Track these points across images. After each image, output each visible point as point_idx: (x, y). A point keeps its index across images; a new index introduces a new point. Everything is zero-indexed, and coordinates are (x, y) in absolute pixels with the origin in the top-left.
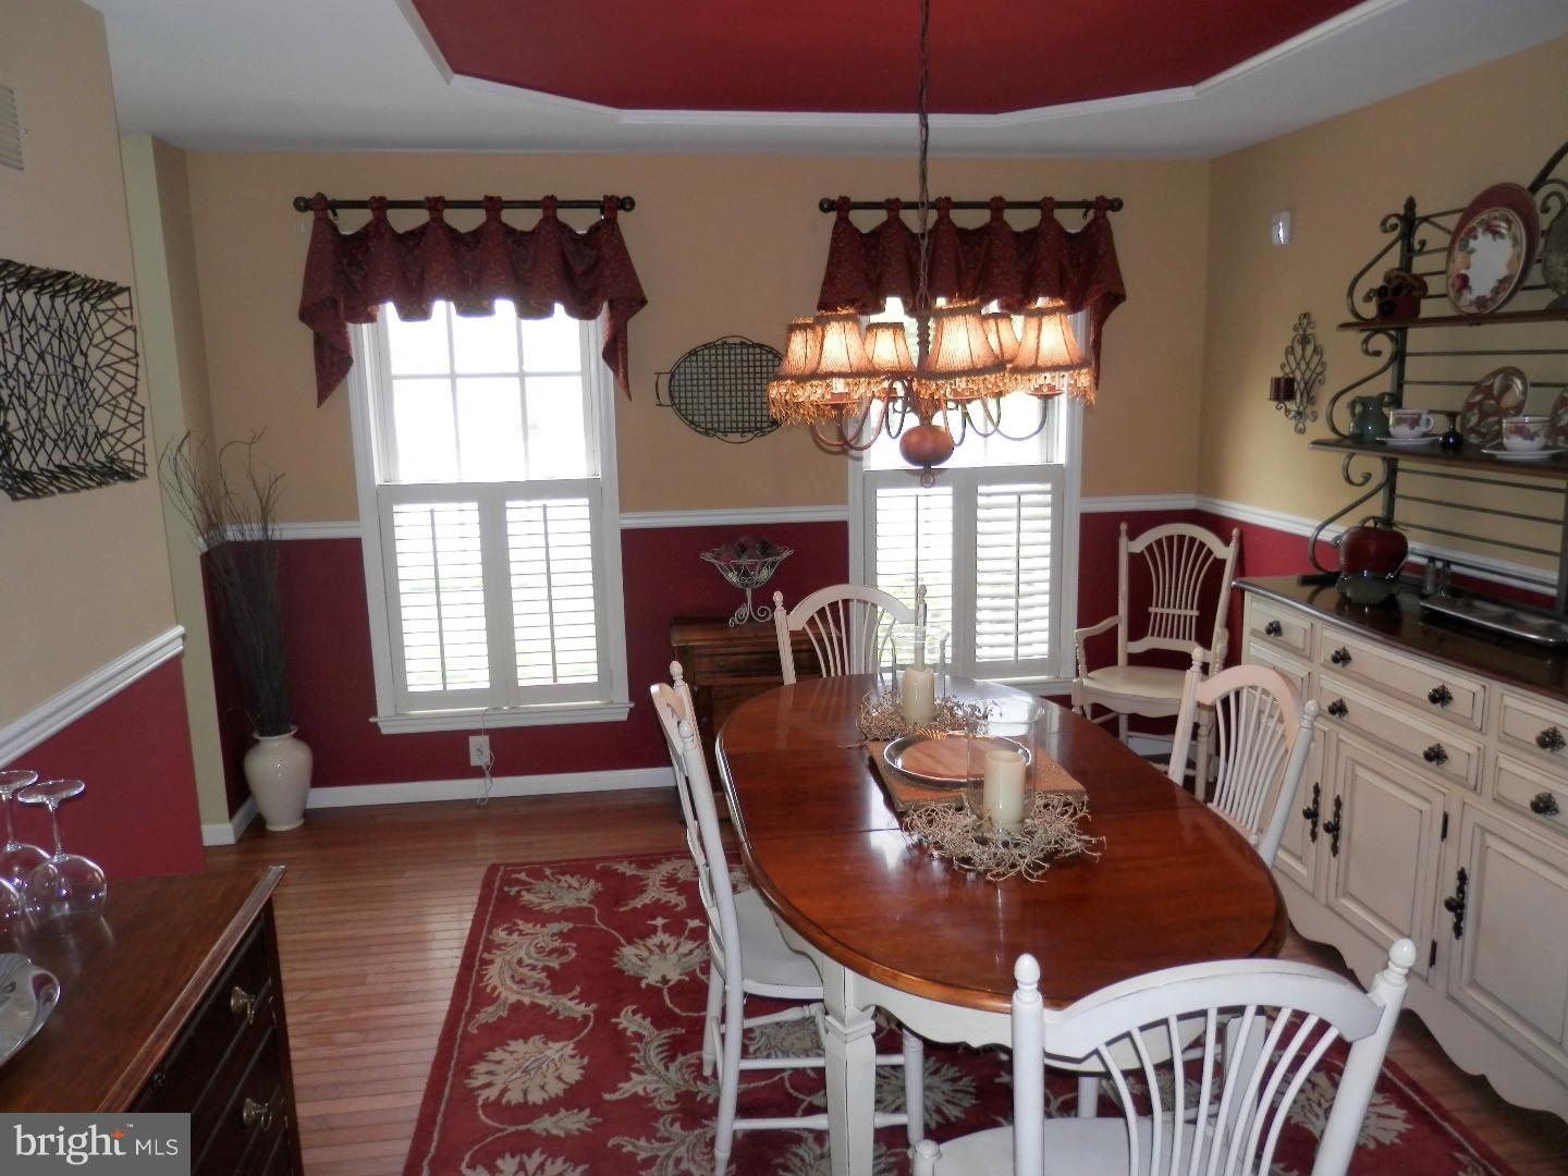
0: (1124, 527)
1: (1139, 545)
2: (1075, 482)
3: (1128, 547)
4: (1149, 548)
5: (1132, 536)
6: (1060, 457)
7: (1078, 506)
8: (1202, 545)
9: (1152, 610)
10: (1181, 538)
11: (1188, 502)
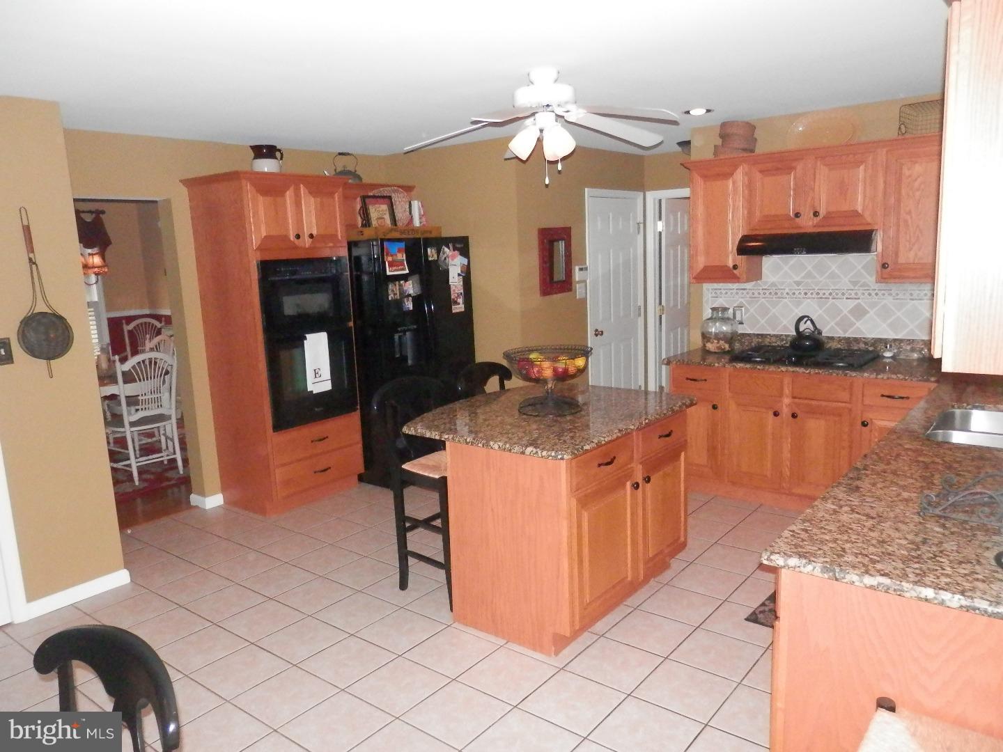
0: (124, 321)
1: (131, 327)
2: (102, 307)
3: (127, 328)
4: (135, 327)
5: (128, 323)
6: (96, 299)
7: (105, 316)
8: (153, 325)
9: (139, 348)
10: (145, 323)
11: (147, 312)
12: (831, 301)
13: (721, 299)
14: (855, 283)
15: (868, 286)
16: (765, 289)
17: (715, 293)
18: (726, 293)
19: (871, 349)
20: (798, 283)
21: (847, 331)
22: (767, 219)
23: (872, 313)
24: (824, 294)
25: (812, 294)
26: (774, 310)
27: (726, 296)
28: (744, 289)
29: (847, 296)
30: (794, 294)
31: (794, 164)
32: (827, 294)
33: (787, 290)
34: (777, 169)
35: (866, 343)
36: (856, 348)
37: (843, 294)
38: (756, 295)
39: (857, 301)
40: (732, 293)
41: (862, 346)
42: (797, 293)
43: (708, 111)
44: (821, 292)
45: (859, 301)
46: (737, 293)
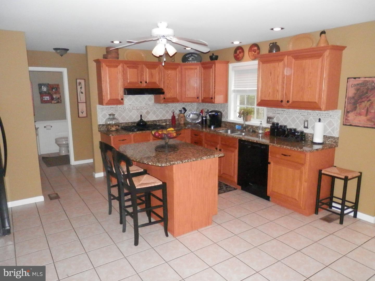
12: (140, 110)
13: (104, 112)
14: (146, 104)
15: (150, 105)
16: (120, 107)
17: (102, 109)
18: (106, 109)
19: (152, 123)
20: (130, 105)
21: (145, 119)
22: (130, 83)
23: (151, 113)
24: (138, 108)
25: (135, 108)
26: (131, 114)
27: (106, 110)
28: (113, 108)
29: (144, 108)
30: (129, 108)
31: (138, 66)
32: (139, 108)
33: (127, 107)
34: (133, 67)
35: (151, 122)
36: (148, 124)
37: (143, 108)
38: (117, 109)
39: (147, 110)
40: (108, 109)
41: (150, 123)
42: (130, 108)
43: (120, 42)
44: (137, 107)
45: (148, 109)
46: (110, 109)
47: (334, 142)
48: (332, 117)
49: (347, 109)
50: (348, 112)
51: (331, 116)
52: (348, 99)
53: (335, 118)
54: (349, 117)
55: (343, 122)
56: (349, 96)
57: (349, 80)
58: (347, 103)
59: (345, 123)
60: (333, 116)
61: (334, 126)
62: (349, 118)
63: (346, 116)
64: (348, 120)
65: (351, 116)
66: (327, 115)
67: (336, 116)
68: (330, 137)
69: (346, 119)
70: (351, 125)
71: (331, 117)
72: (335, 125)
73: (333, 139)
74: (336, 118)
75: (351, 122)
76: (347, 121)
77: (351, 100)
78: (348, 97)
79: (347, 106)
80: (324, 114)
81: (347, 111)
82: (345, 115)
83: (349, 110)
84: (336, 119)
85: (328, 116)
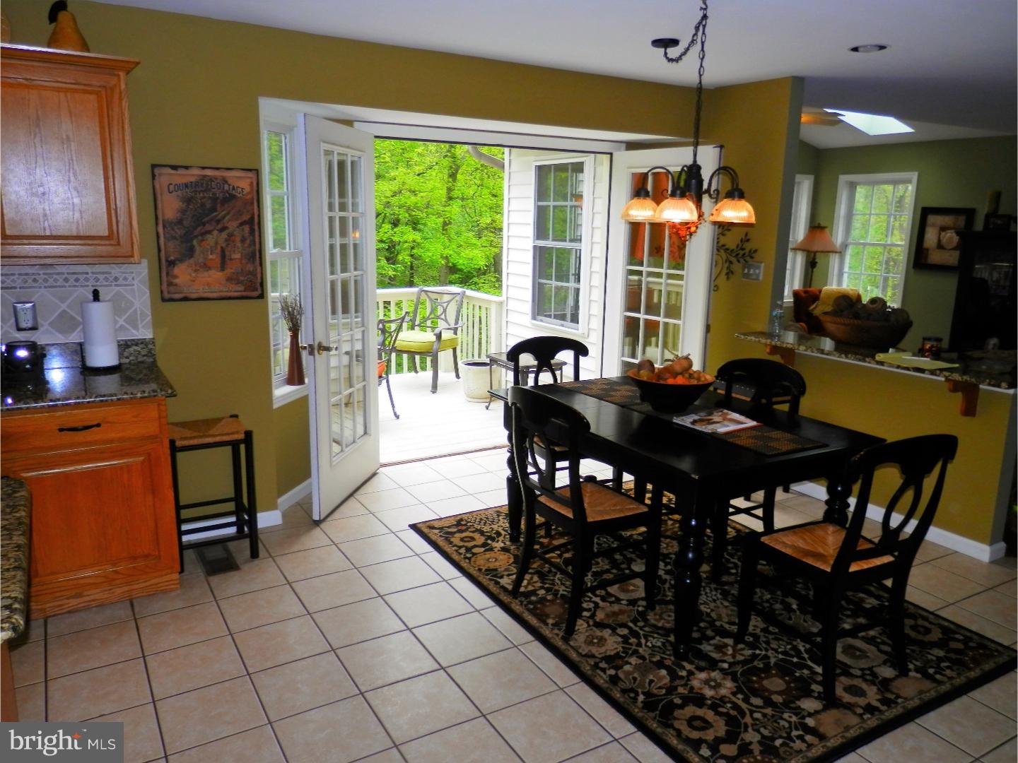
47: (144, 356)
48: (121, 281)
49: (166, 253)
50: (171, 263)
51: (116, 279)
52: (164, 227)
53: (133, 285)
54: (176, 277)
55: (162, 292)
56: (166, 217)
57: (157, 171)
58: (165, 238)
59: (167, 296)
60: (125, 279)
61: (133, 309)
62: (176, 281)
63: (168, 274)
64: (176, 285)
65: (183, 274)
66: (101, 277)
67: (133, 279)
68: (129, 343)
69: (170, 284)
70: (185, 299)
71: (116, 281)
72: (137, 305)
73: (141, 346)
74: (135, 282)
75: (185, 290)
76: (172, 289)
77: (173, 229)
78: (164, 221)
79: (165, 245)
80: (90, 275)
81: (167, 261)
82: (164, 274)
83: (172, 258)
84: (135, 287)
85: (107, 279)
